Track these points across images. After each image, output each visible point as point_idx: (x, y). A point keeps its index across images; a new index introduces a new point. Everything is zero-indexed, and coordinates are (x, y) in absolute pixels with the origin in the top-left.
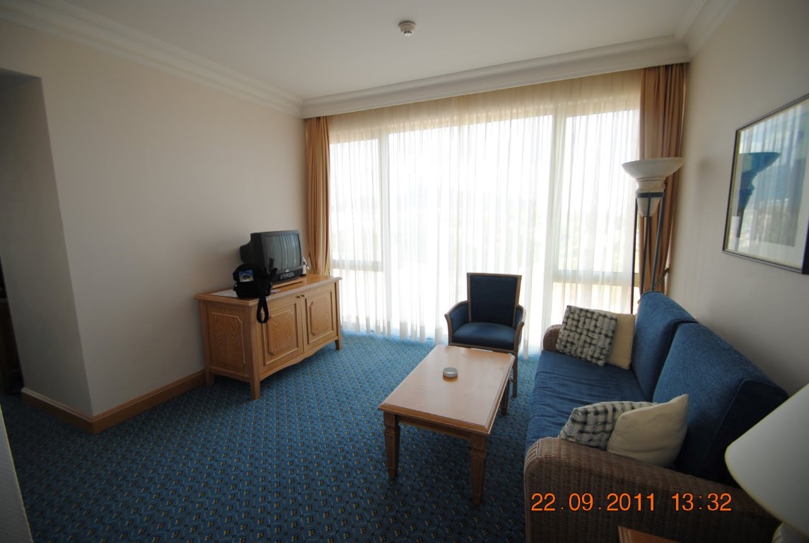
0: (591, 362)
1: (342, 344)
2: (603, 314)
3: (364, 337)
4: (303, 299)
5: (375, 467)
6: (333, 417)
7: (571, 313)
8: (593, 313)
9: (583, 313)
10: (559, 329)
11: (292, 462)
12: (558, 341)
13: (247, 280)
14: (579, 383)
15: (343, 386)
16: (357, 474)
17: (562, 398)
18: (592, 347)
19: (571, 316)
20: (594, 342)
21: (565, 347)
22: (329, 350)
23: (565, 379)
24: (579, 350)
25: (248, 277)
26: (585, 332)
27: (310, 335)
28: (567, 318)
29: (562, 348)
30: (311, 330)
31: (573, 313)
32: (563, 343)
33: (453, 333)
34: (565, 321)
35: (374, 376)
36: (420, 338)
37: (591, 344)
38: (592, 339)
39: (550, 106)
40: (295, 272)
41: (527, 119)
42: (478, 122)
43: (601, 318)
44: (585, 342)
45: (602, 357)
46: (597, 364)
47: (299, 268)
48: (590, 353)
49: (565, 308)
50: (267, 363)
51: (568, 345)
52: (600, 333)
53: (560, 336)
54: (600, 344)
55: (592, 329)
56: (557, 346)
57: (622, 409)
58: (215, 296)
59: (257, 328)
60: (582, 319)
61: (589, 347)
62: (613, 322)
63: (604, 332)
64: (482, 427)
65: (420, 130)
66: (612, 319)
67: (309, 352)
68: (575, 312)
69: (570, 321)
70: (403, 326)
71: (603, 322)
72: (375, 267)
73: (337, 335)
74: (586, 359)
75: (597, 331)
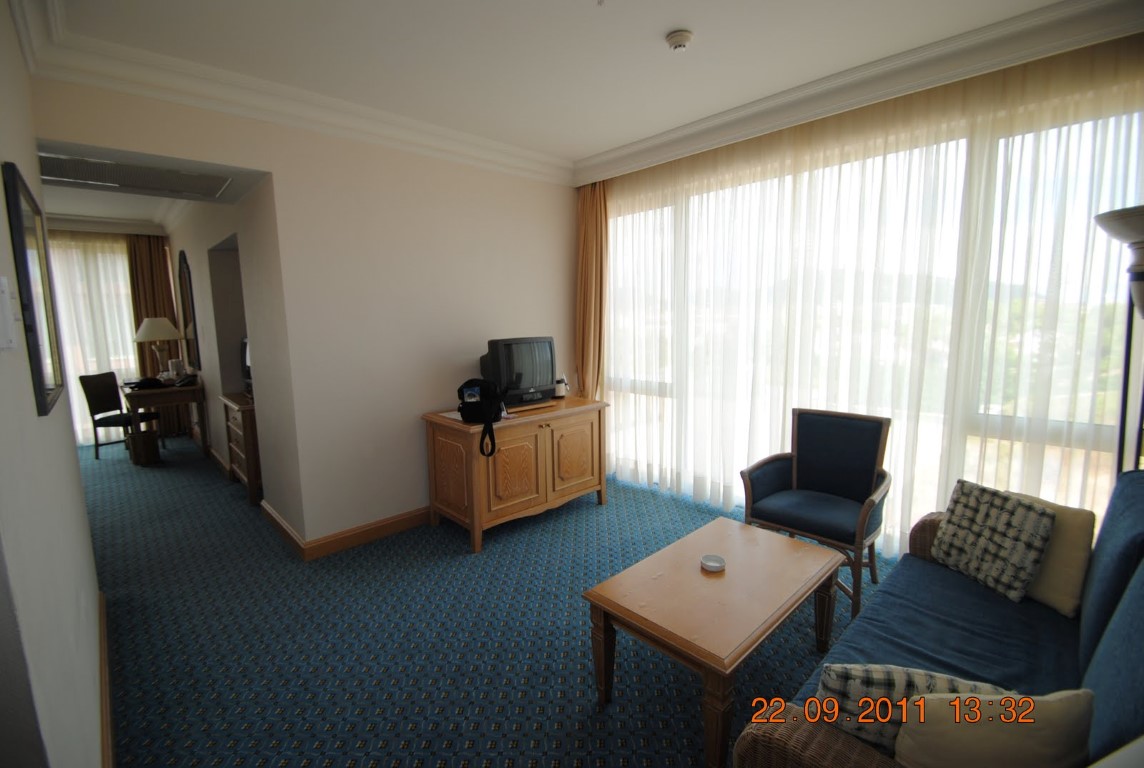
0: (994, 590)
1: (607, 496)
2: (1026, 502)
3: (643, 491)
4: (548, 430)
5: (584, 679)
6: (556, 596)
7: (963, 494)
8: (1005, 498)
9: (986, 498)
10: (940, 521)
11: (484, 644)
12: (936, 542)
13: (473, 400)
14: (949, 624)
15: (586, 556)
16: (556, 683)
17: (892, 643)
18: (999, 564)
19: (963, 500)
20: (1003, 553)
21: (948, 554)
22: (588, 503)
23: (921, 612)
24: (973, 565)
25: (474, 396)
26: (987, 533)
27: (557, 480)
28: (956, 502)
29: (942, 555)
30: (559, 472)
31: (968, 495)
32: (945, 547)
33: (754, 502)
34: (952, 507)
35: (635, 549)
36: (723, 503)
37: (996, 556)
38: (1000, 546)
39: (962, 123)
40: (542, 392)
41: (916, 152)
42: (826, 165)
43: (1020, 511)
44: (986, 551)
45: (1017, 584)
46: (1006, 597)
47: (550, 387)
48: (994, 573)
49: (953, 485)
50: (493, 509)
51: (954, 552)
52: (1016, 539)
53: (939, 534)
54: (1015, 559)
55: (1001, 527)
56: (934, 551)
57: (928, 687)
58: (444, 417)
59: (480, 463)
60: (983, 509)
61: (993, 562)
62: (1046, 521)
63: (1024, 537)
64: (719, 660)
65: (732, 186)
66: (1043, 514)
67: (555, 502)
68: (971, 492)
69: (959, 509)
70: (698, 481)
71: (1025, 518)
72: (662, 391)
73: (600, 483)
74: (985, 583)
75: (1012, 533)
